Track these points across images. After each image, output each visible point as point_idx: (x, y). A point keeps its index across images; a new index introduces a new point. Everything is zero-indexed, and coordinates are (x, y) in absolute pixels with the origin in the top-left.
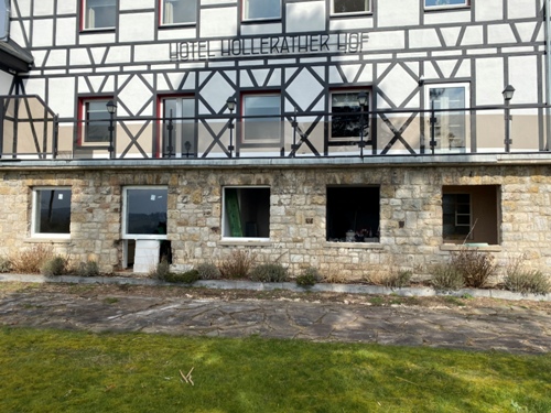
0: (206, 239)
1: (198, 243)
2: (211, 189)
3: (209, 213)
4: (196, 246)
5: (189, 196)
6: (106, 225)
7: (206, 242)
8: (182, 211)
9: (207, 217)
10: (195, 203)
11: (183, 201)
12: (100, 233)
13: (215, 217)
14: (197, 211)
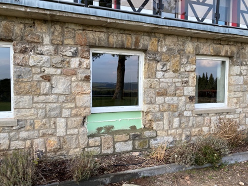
0: (183, 109)
1: (177, 114)
2: (188, 57)
3: (187, 82)
4: (174, 116)
5: (168, 64)
6: (72, 97)
7: (183, 112)
8: (161, 80)
9: (184, 86)
10: (174, 72)
11: (163, 70)
12: (63, 108)
13: (192, 86)
14: (177, 80)
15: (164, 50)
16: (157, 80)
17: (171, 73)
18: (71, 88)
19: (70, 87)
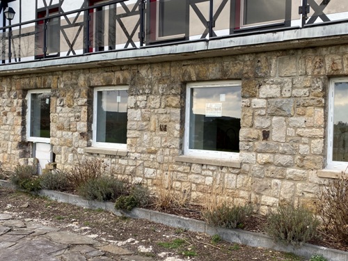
1: (70, 149)
2: (80, 91)
5: (65, 99)
8: (60, 114)
9: (77, 121)
13: (83, 121)
14: (71, 115)
15: (62, 86)
17: (67, 107)
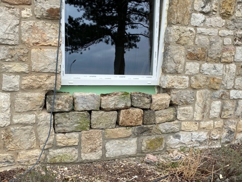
4: (213, 98)
6: (22, 51)
7: (229, 90)
10: (223, 16)
11: (204, 10)
12: (4, 72)
16: (192, 29)
18: (20, 33)
19: (17, 30)
